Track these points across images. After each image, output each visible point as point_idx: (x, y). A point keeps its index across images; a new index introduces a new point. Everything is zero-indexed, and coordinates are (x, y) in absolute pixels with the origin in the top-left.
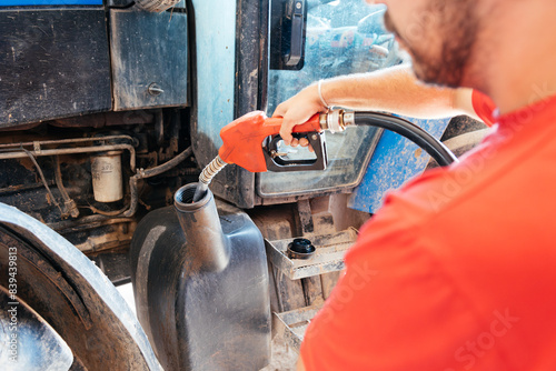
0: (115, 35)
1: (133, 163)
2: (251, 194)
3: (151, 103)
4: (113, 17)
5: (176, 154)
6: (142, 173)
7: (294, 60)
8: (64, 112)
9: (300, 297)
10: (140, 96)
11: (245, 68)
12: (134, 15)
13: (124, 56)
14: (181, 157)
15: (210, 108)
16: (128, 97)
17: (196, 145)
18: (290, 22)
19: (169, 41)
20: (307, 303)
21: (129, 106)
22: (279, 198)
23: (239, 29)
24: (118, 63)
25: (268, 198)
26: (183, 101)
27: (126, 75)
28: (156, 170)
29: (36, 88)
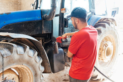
0: (43, 24)
1: (44, 41)
2: (61, 45)
3: (47, 33)
4: (43, 21)
5: (49, 40)
6: (45, 43)
7: (67, 26)
8: (36, 34)
9: (68, 60)
10: (46, 32)
11: (60, 27)
12: (45, 21)
13: (44, 26)
14: (50, 40)
15: (55, 33)
16: (44, 32)
17: (52, 39)
18: (66, 22)
19: (49, 24)
20: (70, 61)
21: (44, 33)
22: (65, 46)
23: (59, 23)
24: (43, 27)
25: (64, 46)
26: (51, 32)
27: (44, 29)
28: (47, 42)
29: (34, 30)
